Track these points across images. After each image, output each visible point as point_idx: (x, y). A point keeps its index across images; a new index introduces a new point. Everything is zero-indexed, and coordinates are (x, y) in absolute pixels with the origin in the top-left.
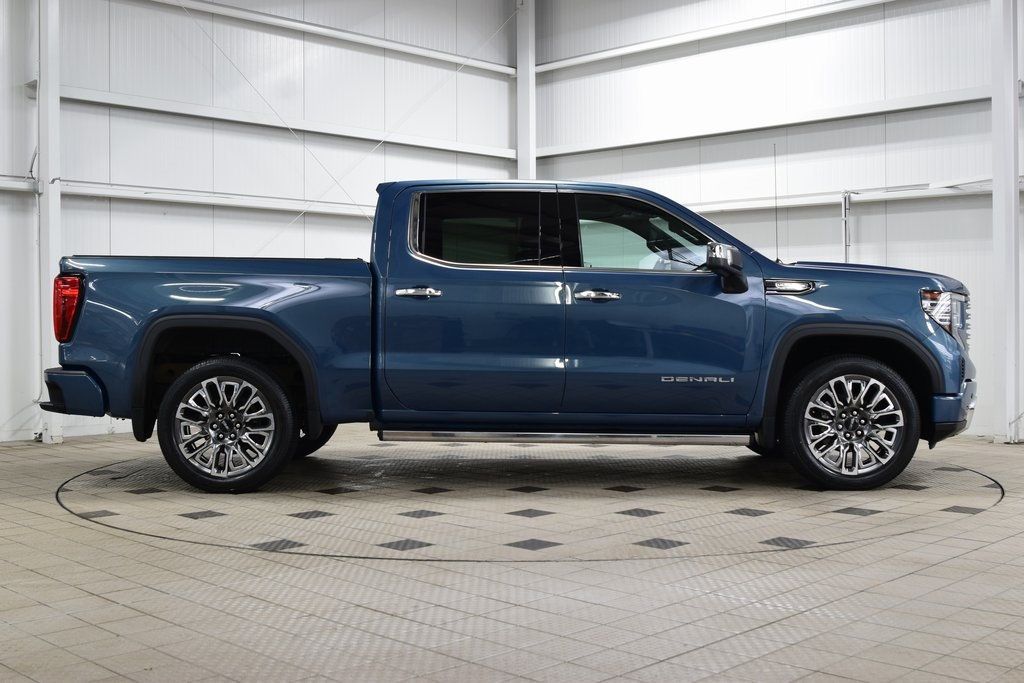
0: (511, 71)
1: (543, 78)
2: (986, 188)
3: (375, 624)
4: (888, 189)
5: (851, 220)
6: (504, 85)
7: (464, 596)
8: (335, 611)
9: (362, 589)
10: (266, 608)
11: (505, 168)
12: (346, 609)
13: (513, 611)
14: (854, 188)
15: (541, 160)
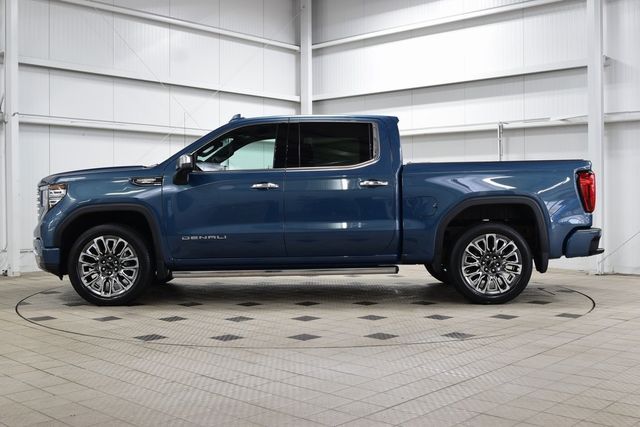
0: (297, 48)
1: (316, 53)
2: (584, 120)
3: (213, 387)
4: (525, 121)
5: (504, 140)
6: (292, 57)
7: (267, 369)
8: (189, 378)
9: (205, 365)
10: (146, 377)
11: (293, 107)
12: (195, 377)
13: (298, 378)
14: (505, 121)
15: (315, 102)
